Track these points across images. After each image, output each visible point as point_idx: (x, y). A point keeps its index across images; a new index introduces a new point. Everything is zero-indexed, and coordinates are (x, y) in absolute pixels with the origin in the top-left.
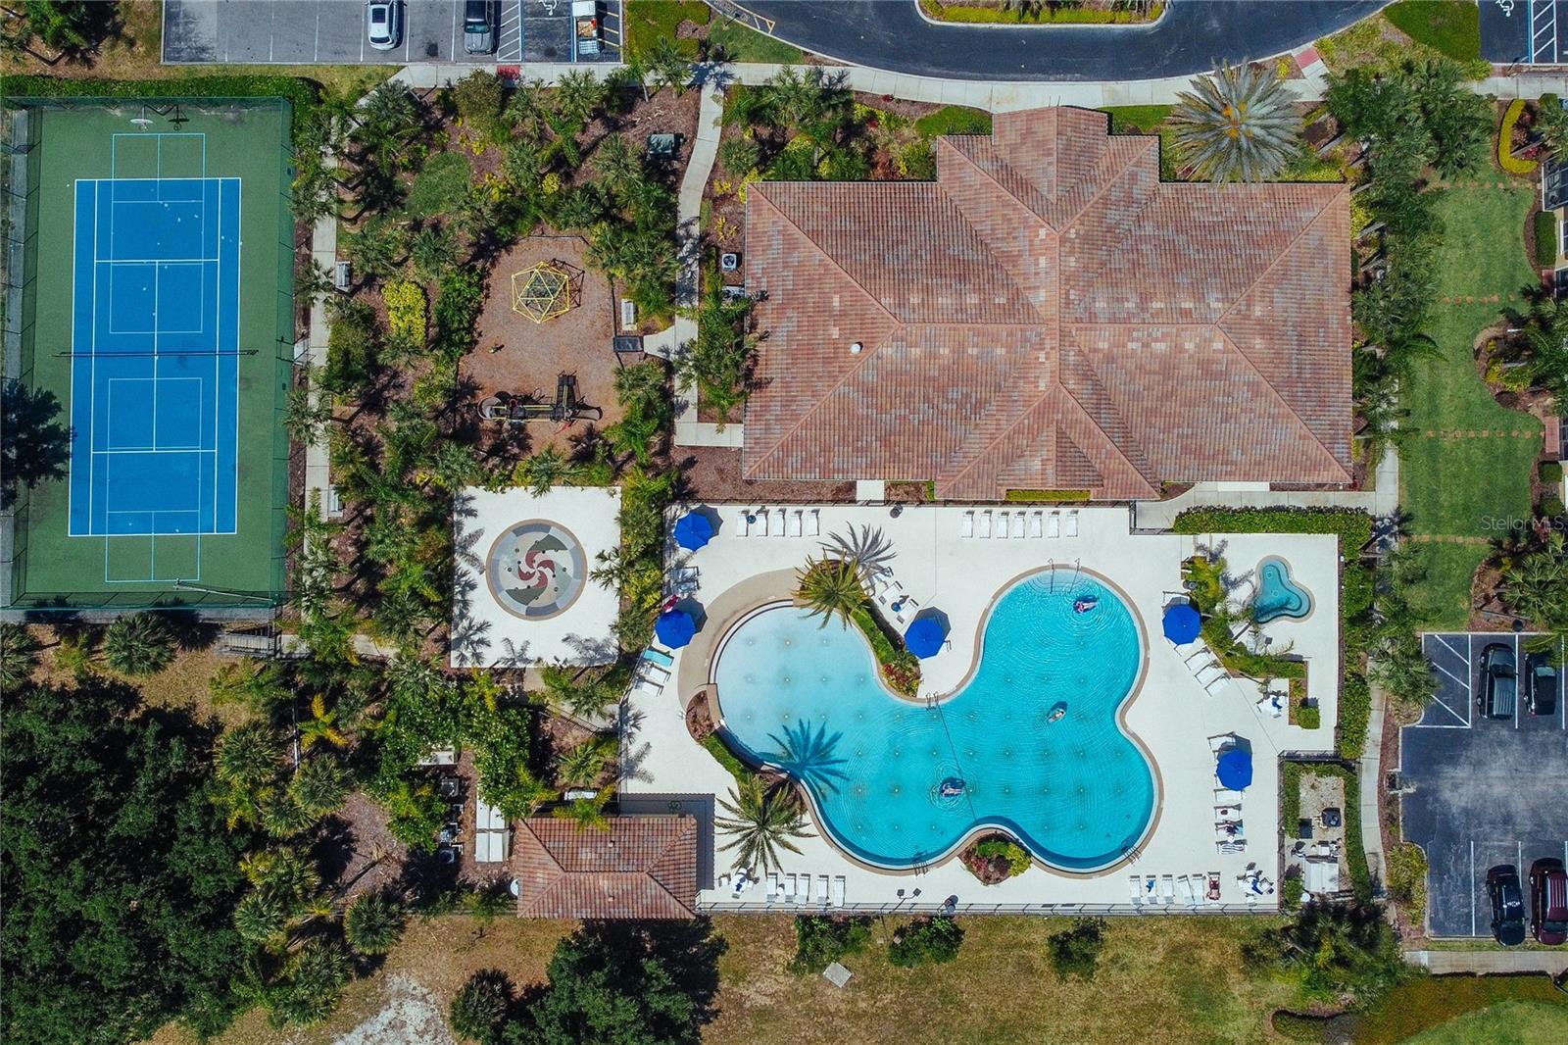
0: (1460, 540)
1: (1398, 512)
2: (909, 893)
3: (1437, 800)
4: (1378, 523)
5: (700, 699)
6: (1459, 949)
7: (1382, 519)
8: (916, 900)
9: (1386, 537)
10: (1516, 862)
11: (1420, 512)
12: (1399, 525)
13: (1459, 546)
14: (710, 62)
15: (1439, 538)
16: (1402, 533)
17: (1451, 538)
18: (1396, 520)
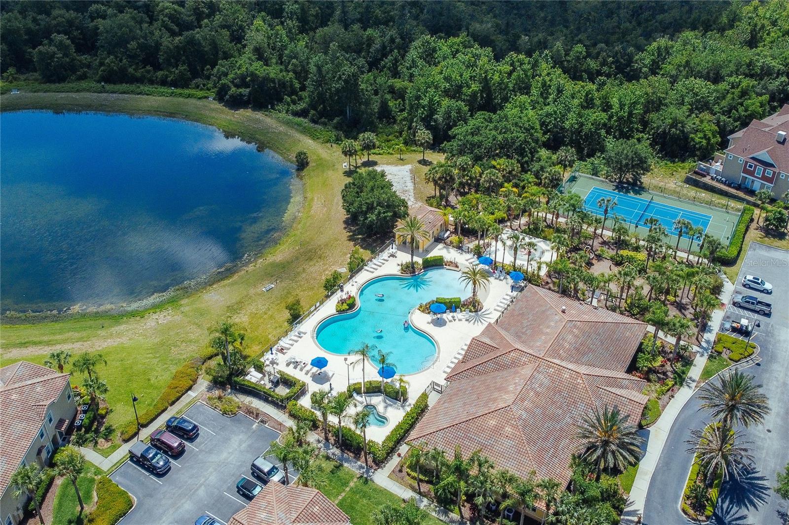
0: (340, 498)
1: (371, 480)
2: (354, 284)
3: (243, 432)
4: (373, 471)
5: (457, 267)
6: (184, 407)
7: (373, 473)
8: (351, 284)
9: (364, 470)
10: (193, 445)
11: (365, 488)
12: (366, 479)
13: (338, 495)
14: (710, 353)
15: (348, 489)
16: (362, 477)
17: (343, 494)
18: (369, 478)
